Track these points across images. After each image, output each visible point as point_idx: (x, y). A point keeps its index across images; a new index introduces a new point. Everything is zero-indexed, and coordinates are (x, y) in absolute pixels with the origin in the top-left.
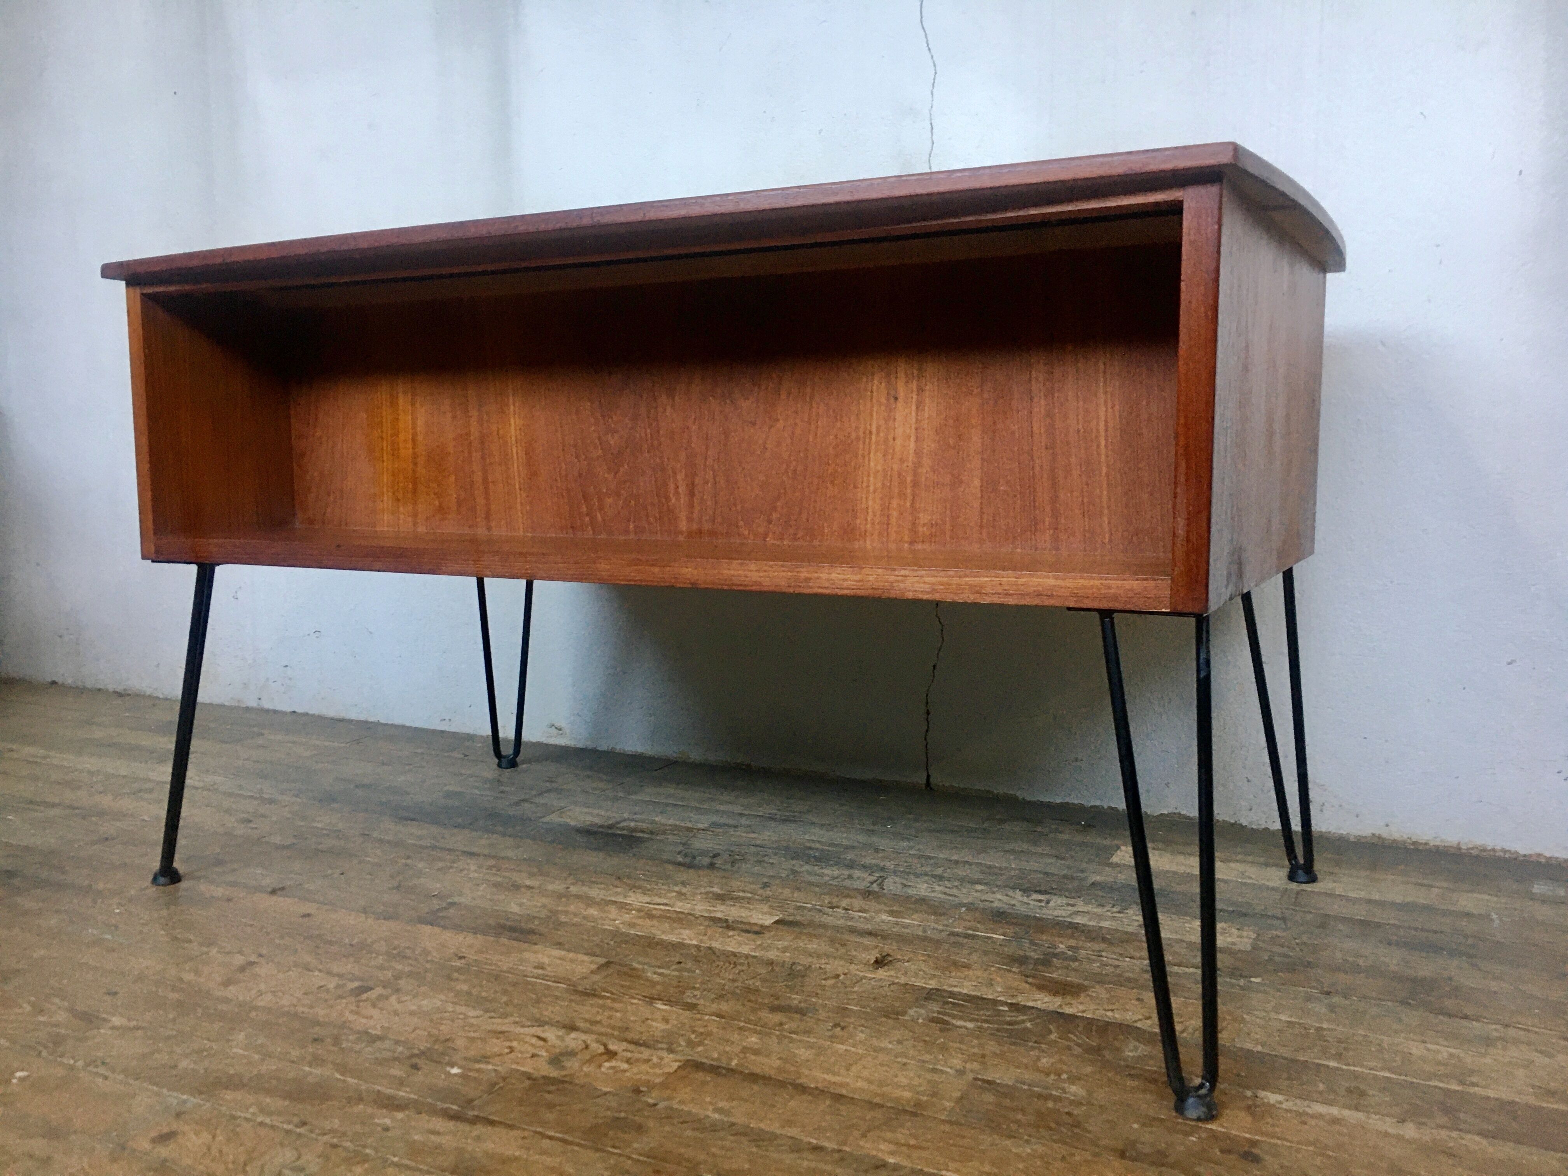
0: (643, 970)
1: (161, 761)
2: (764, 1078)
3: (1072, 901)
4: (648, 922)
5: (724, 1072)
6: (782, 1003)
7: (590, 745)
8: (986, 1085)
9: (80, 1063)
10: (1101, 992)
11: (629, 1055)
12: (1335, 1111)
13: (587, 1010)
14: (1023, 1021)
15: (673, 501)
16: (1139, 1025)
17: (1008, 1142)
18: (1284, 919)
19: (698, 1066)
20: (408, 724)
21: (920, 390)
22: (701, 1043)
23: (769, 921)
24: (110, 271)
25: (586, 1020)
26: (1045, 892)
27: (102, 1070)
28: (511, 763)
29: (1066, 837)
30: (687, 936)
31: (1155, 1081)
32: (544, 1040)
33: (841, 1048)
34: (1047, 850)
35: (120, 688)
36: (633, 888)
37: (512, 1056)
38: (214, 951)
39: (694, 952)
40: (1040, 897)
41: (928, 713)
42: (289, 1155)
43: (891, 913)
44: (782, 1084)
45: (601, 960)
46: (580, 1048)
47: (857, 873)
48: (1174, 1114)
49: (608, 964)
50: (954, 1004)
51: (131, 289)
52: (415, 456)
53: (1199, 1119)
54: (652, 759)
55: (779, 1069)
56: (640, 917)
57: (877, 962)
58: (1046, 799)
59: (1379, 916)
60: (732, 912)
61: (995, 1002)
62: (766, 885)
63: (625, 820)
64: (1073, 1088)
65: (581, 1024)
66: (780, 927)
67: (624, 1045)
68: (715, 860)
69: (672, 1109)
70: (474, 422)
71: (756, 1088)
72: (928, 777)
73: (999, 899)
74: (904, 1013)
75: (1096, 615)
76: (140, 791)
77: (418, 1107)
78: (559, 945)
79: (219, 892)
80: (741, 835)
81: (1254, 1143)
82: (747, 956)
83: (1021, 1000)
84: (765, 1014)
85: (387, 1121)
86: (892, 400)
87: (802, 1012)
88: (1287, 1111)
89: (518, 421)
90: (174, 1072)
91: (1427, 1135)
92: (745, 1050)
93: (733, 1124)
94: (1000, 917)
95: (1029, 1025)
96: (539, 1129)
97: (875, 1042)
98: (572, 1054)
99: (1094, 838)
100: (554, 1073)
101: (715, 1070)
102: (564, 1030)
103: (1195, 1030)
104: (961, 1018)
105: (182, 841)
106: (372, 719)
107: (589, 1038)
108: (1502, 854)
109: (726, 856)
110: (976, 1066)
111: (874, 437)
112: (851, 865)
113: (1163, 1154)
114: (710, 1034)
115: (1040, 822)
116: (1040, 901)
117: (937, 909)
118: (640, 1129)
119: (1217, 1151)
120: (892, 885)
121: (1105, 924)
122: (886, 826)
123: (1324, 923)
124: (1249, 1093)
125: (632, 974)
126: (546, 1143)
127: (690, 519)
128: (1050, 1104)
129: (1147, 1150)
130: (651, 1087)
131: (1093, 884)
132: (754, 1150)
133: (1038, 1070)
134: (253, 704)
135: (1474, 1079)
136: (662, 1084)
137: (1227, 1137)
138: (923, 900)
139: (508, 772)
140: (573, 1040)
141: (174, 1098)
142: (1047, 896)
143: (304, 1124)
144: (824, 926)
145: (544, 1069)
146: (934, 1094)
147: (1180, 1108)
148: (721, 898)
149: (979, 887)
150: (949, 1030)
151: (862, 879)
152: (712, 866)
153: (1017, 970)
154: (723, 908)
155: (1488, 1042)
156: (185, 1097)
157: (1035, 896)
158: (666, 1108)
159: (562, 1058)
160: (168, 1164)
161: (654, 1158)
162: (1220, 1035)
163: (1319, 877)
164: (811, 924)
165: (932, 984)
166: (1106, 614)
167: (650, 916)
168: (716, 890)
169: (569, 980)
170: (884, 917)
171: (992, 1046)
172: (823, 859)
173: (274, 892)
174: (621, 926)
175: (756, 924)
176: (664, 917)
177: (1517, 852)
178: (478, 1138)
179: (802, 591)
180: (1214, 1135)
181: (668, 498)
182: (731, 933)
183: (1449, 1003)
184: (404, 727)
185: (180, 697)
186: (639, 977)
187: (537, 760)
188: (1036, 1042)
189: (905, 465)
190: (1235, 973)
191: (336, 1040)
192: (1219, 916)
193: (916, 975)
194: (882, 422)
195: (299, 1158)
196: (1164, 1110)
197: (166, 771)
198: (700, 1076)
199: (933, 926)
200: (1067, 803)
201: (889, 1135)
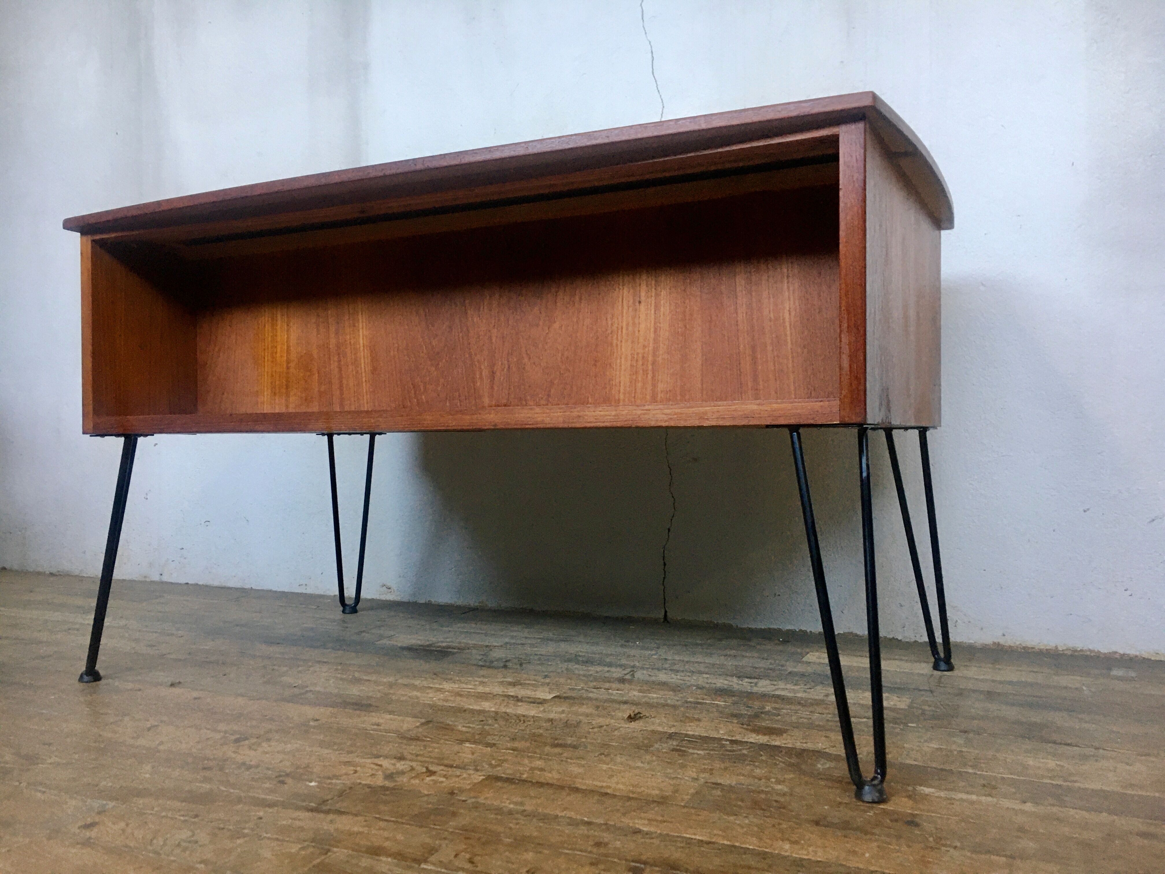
0: (455, 726)
1: (86, 612)
2: (548, 784)
3: (775, 683)
4: (458, 699)
5: (517, 781)
6: (560, 742)
7: (412, 600)
8: (713, 786)
9: (24, 784)
10: (796, 733)
11: (445, 773)
12: (974, 797)
13: (414, 748)
14: (740, 750)
15: (478, 384)
16: (827, 750)
17: (732, 818)
18: (932, 692)
19: (498, 779)
20: (274, 589)
21: (657, 295)
22: (499, 765)
23: (550, 697)
24: (70, 225)
25: (412, 754)
26: (755, 678)
27: (40, 788)
28: (354, 610)
29: (769, 647)
30: (487, 705)
31: (840, 782)
32: (381, 766)
33: (605, 767)
34: (756, 655)
35: (54, 571)
36: (446, 680)
37: (356, 775)
38: (126, 719)
39: (492, 714)
40: (750, 680)
41: (665, 564)
42: (185, 834)
43: (640, 691)
44: (562, 788)
45: (423, 720)
46: (408, 769)
47: (613, 669)
48: (854, 800)
49: (428, 722)
50: (689, 741)
51: (85, 238)
52: (288, 362)
53: (873, 802)
54: (459, 607)
55: (558, 780)
56: (452, 696)
57: (630, 717)
58: (753, 626)
59: (999, 689)
60: (521, 692)
61: (720, 739)
62: (546, 677)
63: (438, 642)
64: (779, 787)
65: (409, 757)
66: (556, 699)
67: (442, 767)
68: (508, 664)
69: (478, 802)
70: (332, 335)
71: (541, 790)
72: (666, 612)
73: (721, 682)
74: (652, 746)
75: (786, 431)
76: (69, 629)
77: (284, 805)
78: (391, 712)
79: (130, 686)
80: (528, 650)
81: (914, 816)
82: (533, 717)
83: (738, 738)
84: (547, 749)
85: (261, 814)
86: (637, 304)
87: (575, 747)
88: (937, 797)
89: (365, 333)
90: (97, 788)
91: (1041, 810)
92: (532, 769)
93: (525, 811)
94: (722, 692)
95: (745, 752)
96: (378, 816)
97: (630, 763)
98: (403, 773)
99: (790, 648)
100: (388, 784)
101: (509, 780)
102: (395, 760)
103: (868, 753)
104: (693, 748)
105: (101, 657)
106: (247, 586)
107: (414, 764)
108: (1088, 653)
109: (516, 661)
110: (706, 775)
111: (624, 331)
112: (610, 665)
113: (847, 823)
114: (506, 761)
115: (749, 640)
116: (751, 683)
117: (676, 689)
118: (454, 814)
119: (888, 821)
120: (639, 675)
121: (799, 695)
122: (635, 643)
123: (961, 693)
124: (910, 788)
125: (447, 728)
126: (382, 824)
127: (491, 396)
128: (763, 796)
129: (836, 821)
130: (461, 791)
131: (790, 673)
132: (541, 824)
133: (754, 777)
134: (156, 578)
135: (1075, 779)
136: (470, 790)
137: (894, 812)
138: (664, 684)
139: (349, 616)
140: (401, 766)
141: (96, 804)
142: (756, 680)
143: (196, 816)
144: (590, 699)
145: (380, 781)
146: (676, 791)
147: (859, 795)
148: (514, 684)
149: (705, 676)
150: (685, 755)
151: (617, 672)
152: (505, 667)
153: (736, 721)
154: (513, 690)
155: (1085, 758)
156: (105, 802)
157: (747, 680)
158: (473, 803)
159: (394, 776)
160: (92, 841)
161: (466, 830)
162: (887, 756)
163: (956, 667)
164: (581, 698)
165: (673, 730)
166: (794, 428)
167: (459, 694)
168: (510, 680)
169: (399, 731)
170: (636, 693)
171: (717, 765)
172: (588, 662)
173: (172, 685)
174: (437, 701)
175: (539, 698)
176: (469, 695)
177: (1099, 652)
178: (331, 822)
179: (573, 425)
180: (885, 812)
181: (474, 383)
182: (520, 704)
183: (1055, 737)
184: (271, 591)
185: (100, 575)
186: (453, 730)
187: (372, 609)
188: (750, 761)
189: (647, 349)
190: (895, 721)
191: (221, 769)
192: (884, 689)
193: (660, 725)
194: (630, 319)
195: (193, 836)
196: (848, 798)
197: (90, 619)
198: (499, 784)
199: (671, 698)
200: (770, 629)
201: (643, 815)
